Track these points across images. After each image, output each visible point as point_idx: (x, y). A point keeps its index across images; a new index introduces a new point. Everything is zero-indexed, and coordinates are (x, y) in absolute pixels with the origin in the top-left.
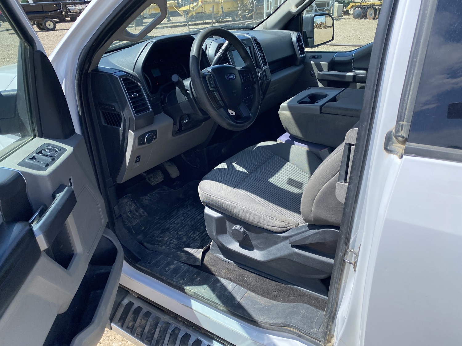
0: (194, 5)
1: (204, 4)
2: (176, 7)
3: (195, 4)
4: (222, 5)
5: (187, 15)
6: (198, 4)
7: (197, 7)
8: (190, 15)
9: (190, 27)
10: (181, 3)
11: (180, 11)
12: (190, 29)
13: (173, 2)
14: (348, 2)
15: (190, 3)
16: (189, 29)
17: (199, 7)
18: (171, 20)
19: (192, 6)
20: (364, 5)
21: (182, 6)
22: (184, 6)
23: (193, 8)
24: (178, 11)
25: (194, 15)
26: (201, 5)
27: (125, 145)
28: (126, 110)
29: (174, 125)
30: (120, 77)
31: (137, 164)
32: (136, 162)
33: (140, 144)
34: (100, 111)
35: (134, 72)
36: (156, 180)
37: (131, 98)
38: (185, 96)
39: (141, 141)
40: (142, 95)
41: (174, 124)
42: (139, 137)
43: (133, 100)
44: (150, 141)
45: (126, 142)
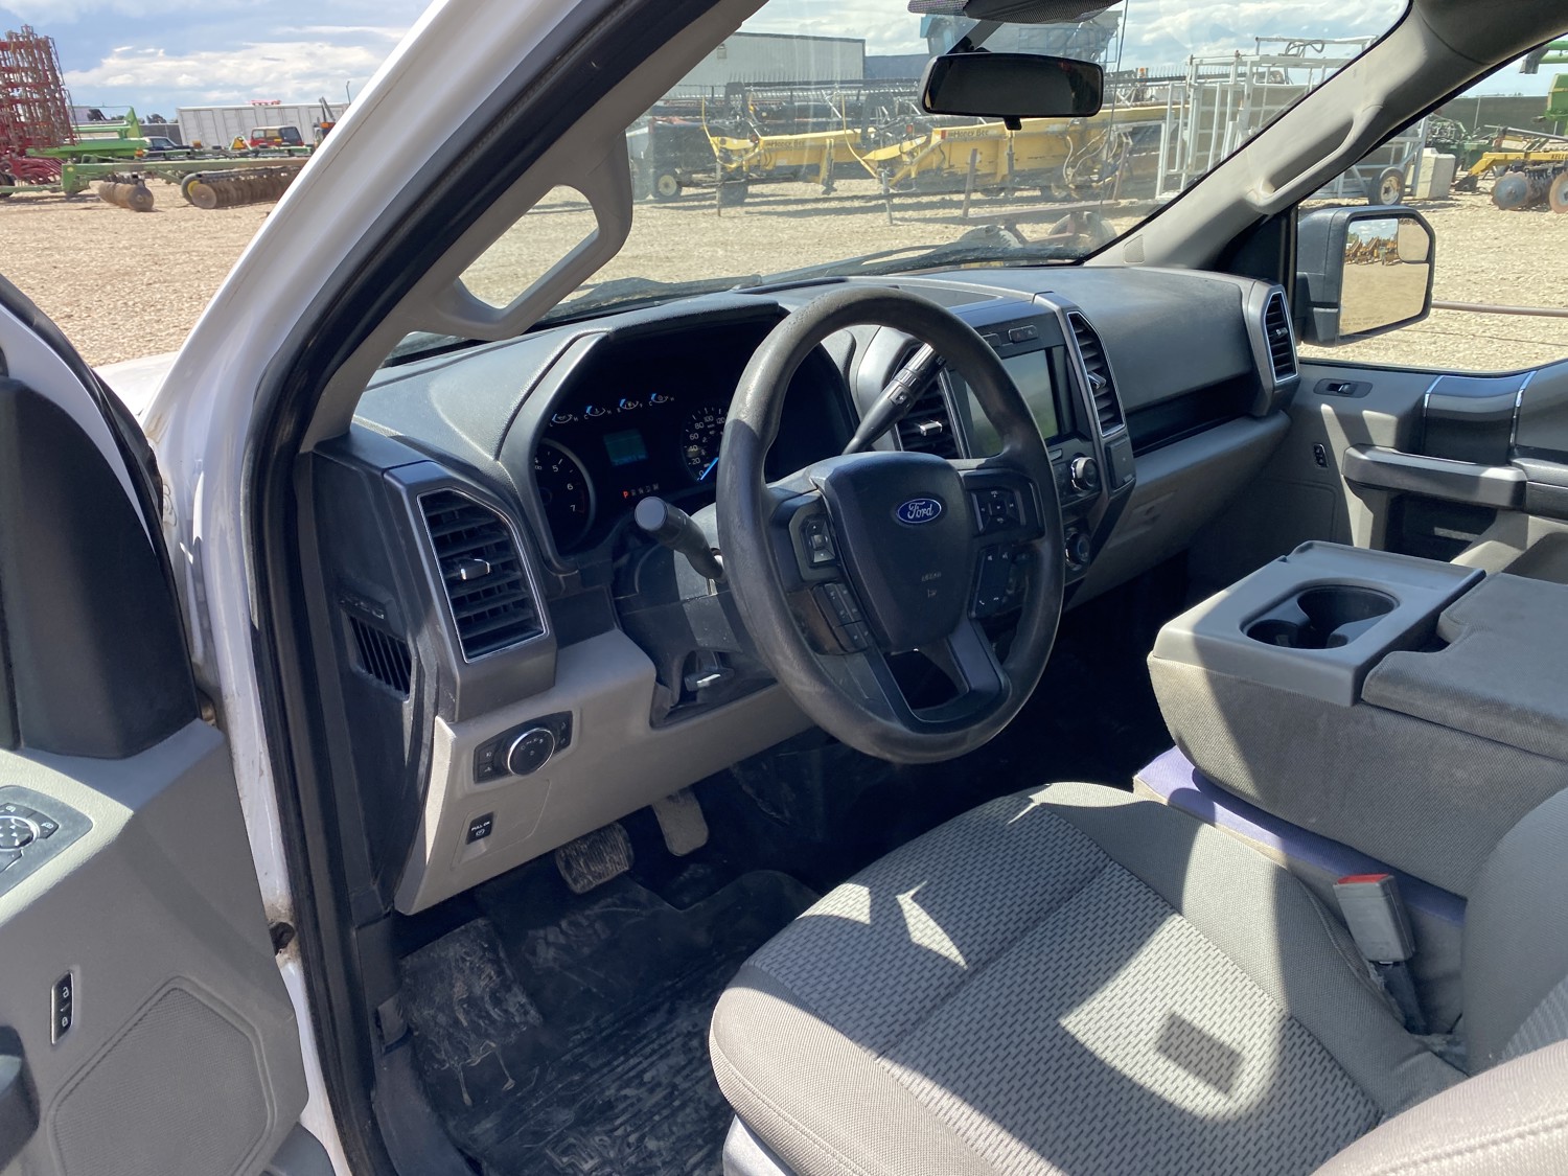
0: (914, 145)
1: (950, 141)
2: (857, 148)
3: (920, 141)
4: (1011, 147)
5: (889, 176)
6: (928, 141)
7: (926, 150)
8: (899, 175)
9: (897, 214)
10: (873, 136)
11: (867, 163)
12: (894, 222)
13: (849, 132)
14: (1474, 148)
15: (904, 138)
16: (891, 219)
17: (933, 150)
18: (836, 190)
19: (907, 146)
20: (1539, 163)
21: (877, 145)
22: (884, 147)
23: (911, 153)
24: (863, 163)
25: (913, 176)
26: (939, 146)
27: (422, 770)
28: (426, 633)
29: (661, 687)
30: (413, 489)
31: (481, 845)
32: (472, 837)
33: (480, 777)
34: (344, 616)
35: (497, 457)
36: (597, 868)
37: (454, 583)
38: (708, 578)
39: (488, 763)
40: (514, 564)
41: (657, 680)
42: (479, 752)
43: (463, 592)
44: (529, 761)
45: (424, 758)
